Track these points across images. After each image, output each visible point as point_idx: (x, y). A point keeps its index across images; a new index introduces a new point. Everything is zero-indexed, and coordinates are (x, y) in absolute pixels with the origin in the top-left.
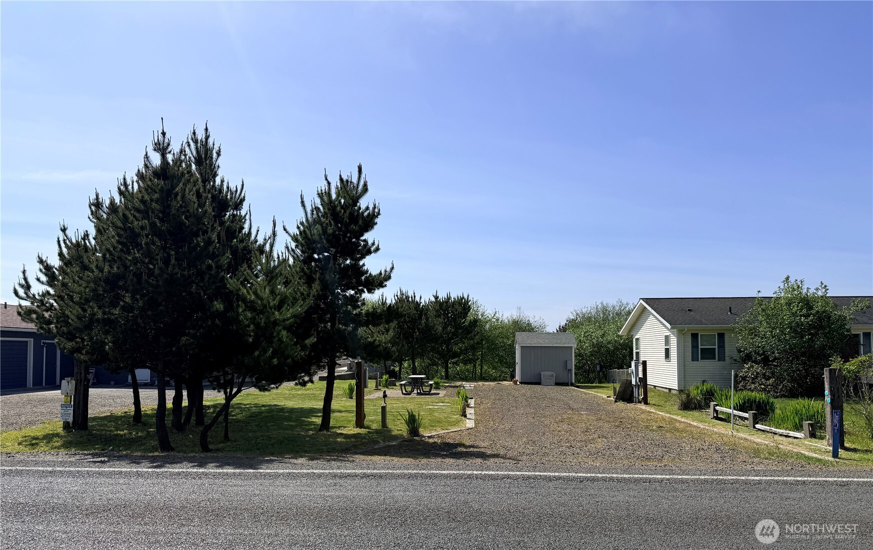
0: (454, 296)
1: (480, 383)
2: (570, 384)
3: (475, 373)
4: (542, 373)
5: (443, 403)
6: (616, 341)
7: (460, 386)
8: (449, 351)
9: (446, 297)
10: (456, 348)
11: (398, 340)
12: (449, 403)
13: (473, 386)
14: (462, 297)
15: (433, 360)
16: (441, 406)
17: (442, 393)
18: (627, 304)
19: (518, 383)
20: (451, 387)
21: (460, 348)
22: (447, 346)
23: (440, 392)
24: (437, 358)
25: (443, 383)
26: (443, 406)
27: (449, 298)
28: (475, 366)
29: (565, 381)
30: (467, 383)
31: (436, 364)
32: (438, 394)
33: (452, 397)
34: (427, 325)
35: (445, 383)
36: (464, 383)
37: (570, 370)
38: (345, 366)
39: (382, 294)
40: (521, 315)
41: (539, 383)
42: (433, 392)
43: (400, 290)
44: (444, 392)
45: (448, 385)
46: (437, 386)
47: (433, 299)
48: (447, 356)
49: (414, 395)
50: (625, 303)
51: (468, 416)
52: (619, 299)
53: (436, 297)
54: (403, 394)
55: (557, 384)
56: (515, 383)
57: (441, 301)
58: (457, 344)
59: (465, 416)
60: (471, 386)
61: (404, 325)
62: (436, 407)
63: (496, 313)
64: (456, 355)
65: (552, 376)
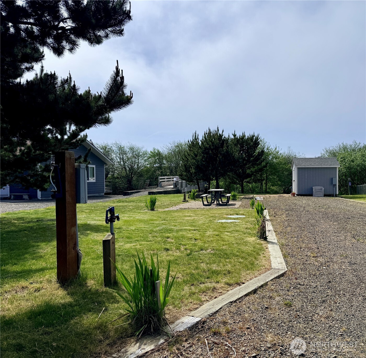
0: (247, 135)
1: (267, 196)
2: (334, 195)
3: (262, 189)
4: (313, 188)
5: (237, 214)
6: (362, 164)
7: (253, 198)
8: (244, 172)
9: (242, 136)
10: (248, 171)
11: (204, 163)
12: (243, 215)
13: (262, 197)
14: (253, 135)
15: (233, 180)
16: (234, 219)
17: (238, 203)
18: (360, 143)
19: (296, 195)
20: (246, 198)
21: (251, 171)
22: (243, 170)
23: (236, 203)
24: (236, 178)
25: (239, 195)
26: (237, 219)
27: (244, 136)
28: (262, 184)
29: (331, 193)
30: (257, 196)
31: (235, 183)
32: (234, 205)
33: (247, 208)
34: (227, 152)
35: (241, 195)
36: (255, 195)
37: (335, 185)
38: (172, 185)
39: (195, 132)
40: (290, 152)
41: (311, 195)
42: (230, 203)
43: (209, 129)
44: (240, 203)
45: (243, 197)
46: (234, 198)
47: (232, 137)
48: (242, 177)
49: (213, 206)
50: (358, 143)
51: (269, 239)
52: (354, 141)
53: (235, 136)
54: (204, 205)
55: (325, 195)
56: (294, 195)
57: (238, 138)
58: (249, 169)
59: (265, 239)
60: (261, 197)
61: (209, 151)
62: (229, 221)
63: (276, 147)
64: (249, 176)
65: (321, 189)
